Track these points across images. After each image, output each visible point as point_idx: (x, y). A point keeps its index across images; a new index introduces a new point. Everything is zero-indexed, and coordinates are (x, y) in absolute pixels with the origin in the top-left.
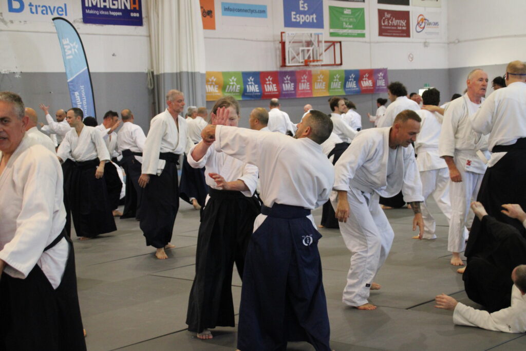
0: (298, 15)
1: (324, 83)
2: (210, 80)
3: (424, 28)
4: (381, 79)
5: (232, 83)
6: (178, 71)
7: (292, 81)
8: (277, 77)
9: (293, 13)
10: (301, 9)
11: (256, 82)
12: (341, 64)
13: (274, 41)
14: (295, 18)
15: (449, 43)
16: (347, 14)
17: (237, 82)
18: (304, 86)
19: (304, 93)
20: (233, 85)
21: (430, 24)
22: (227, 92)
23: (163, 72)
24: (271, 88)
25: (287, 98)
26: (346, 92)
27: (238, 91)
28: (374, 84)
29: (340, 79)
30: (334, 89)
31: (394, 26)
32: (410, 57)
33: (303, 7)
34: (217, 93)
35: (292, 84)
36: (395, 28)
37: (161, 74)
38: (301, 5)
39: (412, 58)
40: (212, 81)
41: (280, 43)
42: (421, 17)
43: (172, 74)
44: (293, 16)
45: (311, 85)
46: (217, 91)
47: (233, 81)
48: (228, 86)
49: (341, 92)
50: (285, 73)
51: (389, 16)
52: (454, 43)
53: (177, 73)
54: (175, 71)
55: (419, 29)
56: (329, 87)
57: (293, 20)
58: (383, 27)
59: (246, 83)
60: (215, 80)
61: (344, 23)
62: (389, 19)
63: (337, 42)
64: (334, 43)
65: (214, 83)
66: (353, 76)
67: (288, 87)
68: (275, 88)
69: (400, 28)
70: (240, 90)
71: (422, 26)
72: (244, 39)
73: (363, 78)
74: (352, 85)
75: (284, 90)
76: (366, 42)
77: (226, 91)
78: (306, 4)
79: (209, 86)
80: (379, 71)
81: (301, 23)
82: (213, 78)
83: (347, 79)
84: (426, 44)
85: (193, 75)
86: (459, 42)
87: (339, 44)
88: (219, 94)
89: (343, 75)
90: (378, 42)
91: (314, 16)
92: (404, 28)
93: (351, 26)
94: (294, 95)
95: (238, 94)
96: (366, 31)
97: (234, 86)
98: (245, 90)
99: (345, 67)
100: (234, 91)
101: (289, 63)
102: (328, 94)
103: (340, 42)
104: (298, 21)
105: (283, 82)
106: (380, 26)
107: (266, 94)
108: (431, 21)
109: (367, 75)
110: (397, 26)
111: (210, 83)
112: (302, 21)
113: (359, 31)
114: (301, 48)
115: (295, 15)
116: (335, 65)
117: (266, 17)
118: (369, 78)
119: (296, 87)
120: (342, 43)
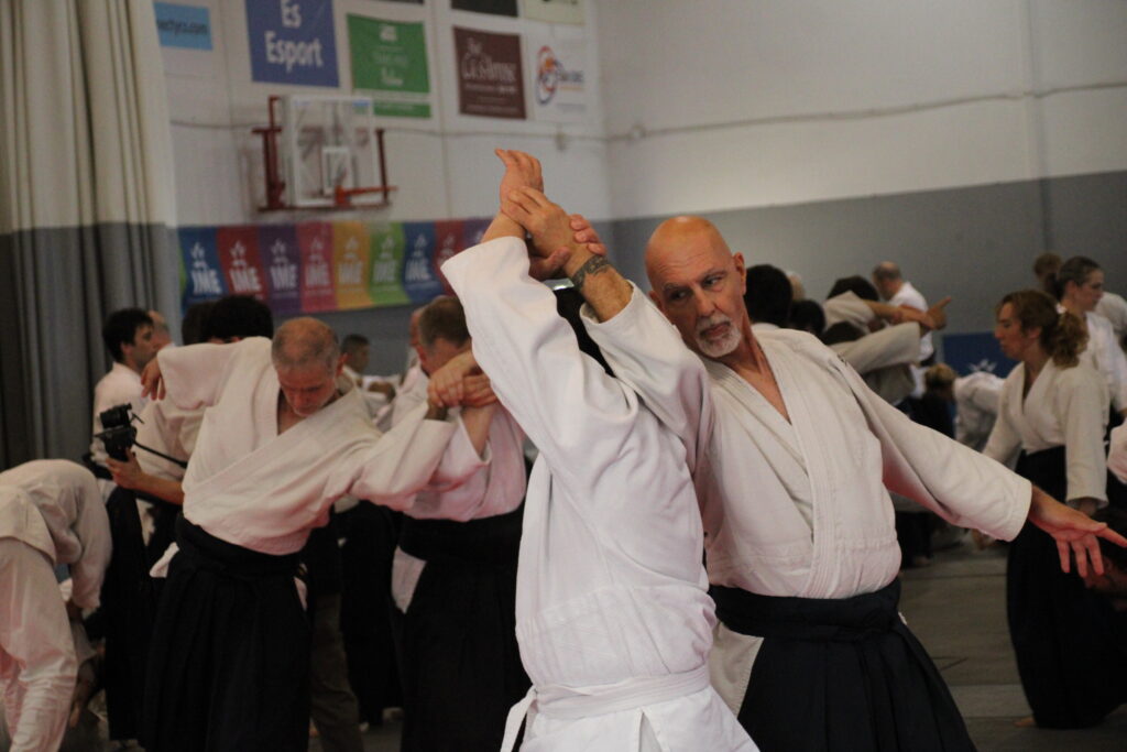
0: (280, 43)
1: (360, 264)
3: (552, 90)
6: (88, 221)
7: (290, 257)
8: (256, 241)
9: (270, 35)
10: (287, 23)
11: (209, 262)
12: (386, 203)
13: (233, 127)
14: (275, 53)
15: (611, 140)
16: (388, 43)
18: (316, 276)
19: (317, 296)
21: (564, 78)
23: (27, 225)
24: (246, 281)
26: (410, 293)
30: (381, 284)
31: (487, 82)
33: (290, 17)
35: (293, 268)
36: (490, 88)
37: (21, 233)
38: (286, 11)
41: (257, 131)
42: (545, 56)
43: (62, 232)
44: (270, 47)
45: (331, 272)
49: (397, 297)
50: (274, 233)
51: (475, 49)
52: (628, 138)
53: (81, 230)
54: (73, 222)
55: (544, 95)
56: (369, 279)
57: (272, 59)
58: (468, 86)
61: (384, 71)
62: (478, 59)
66: (421, 241)
67: (283, 277)
68: (255, 279)
69: (502, 89)
71: (550, 85)
73: (442, 248)
74: (418, 272)
76: (432, 133)
78: (296, 8)
81: (289, 68)
83: (407, 255)
84: (561, 142)
85: (145, 234)
86: (644, 134)
89: (401, 238)
90: (459, 135)
91: (316, 46)
92: (512, 90)
93: (399, 82)
96: (432, 99)
98: (190, 286)
99: (398, 212)
102: (368, 302)
103: (380, 133)
104: (282, 60)
105: (271, 260)
106: (462, 81)
108: (569, 66)
109: (450, 240)
110: (496, 83)
112: (291, 61)
113: (416, 98)
114: (325, 151)
115: (274, 41)
117: (208, 46)
119: (300, 279)
120: (387, 137)
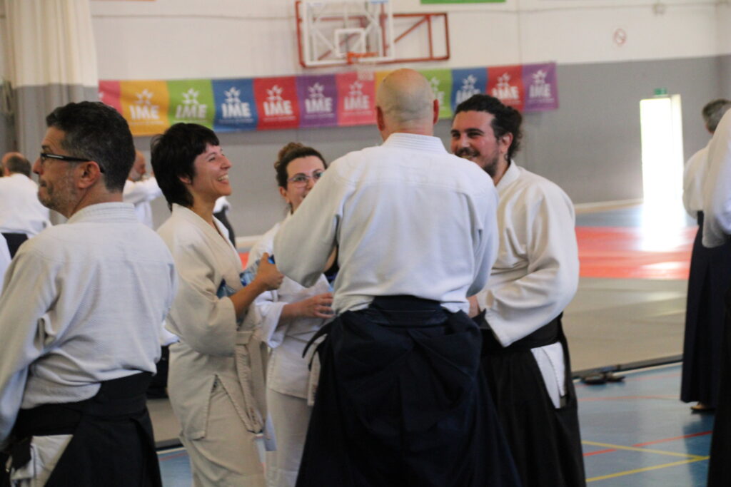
2: (140, 96)
4: (539, 85)
5: (188, 102)
6: (46, 83)
7: (326, 94)
8: (294, 87)
11: (243, 99)
12: (447, 58)
15: (718, 4)
17: (200, 99)
18: (355, 104)
19: (356, 115)
20: (190, 106)
22: (180, 118)
24: (278, 108)
25: (317, 126)
27: (204, 116)
28: (523, 94)
29: (441, 88)
32: (620, 38)
34: (156, 120)
39: (624, 40)
40: (144, 99)
46: (156, 117)
47: (191, 98)
48: (179, 108)
49: (444, 113)
50: (311, 80)
53: (44, 87)
54: (41, 82)
59: (220, 99)
60: (149, 96)
63: (437, 15)
64: (427, 17)
65: (148, 102)
66: (472, 79)
67: (318, 105)
68: (287, 108)
70: (207, 114)
72: (222, 17)
73: (497, 82)
75: (309, 111)
76: (507, 12)
79: (138, 109)
80: (533, 68)
82: (145, 92)
83: (457, 86)
84: (658, 9)
85: (70, 89)
87: (442, 19)
88: (161, 123)
89: (449, 79)
90: (536, 11)
94: (335, 120)
97: (194, 108)
98: (219, 114)
99: (457, 62)
100: (195, 116)
101: (312, 59)
103: (445, 15)
105: (307, 95)
107: (266, 120)
109: (506, 77)
111: (141, 102)
114: (339, 32)
116: (431, 59)
118: (511, 83)
119: (336, 106)
120: (450, 17)
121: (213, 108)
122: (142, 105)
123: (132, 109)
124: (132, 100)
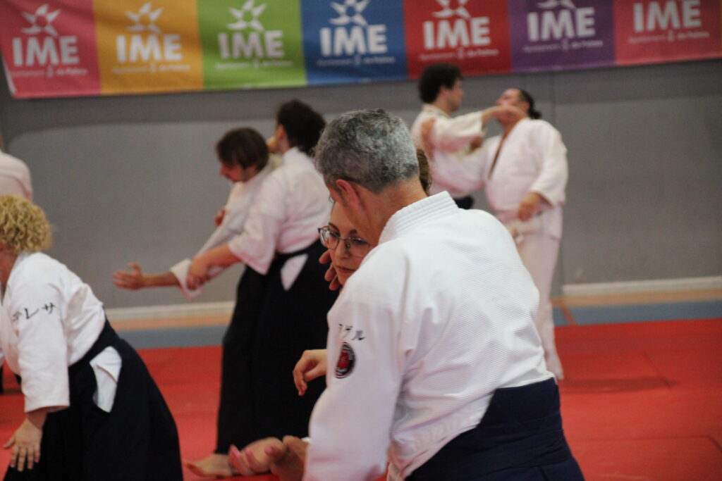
2: (134, 17)
5: (240, 25)
20: (246, 33)
22: (231, 59)
25: (557, 68)
27: (280, 54)
34: (175, 63)
40: (145, 21)
46: (178, 57)
47: (248, 17)
48: (223, 38)
59: (316, 18)
60: (154, 16)
65: (155, 28)
75: (533, 35)
77: (225, 54)
79: (136, 43)
82: (145, 9)
88: (185, 68)
94: (608, 52)
95: (288, 64)
97: (254, 38)
100: (260, 53)
111: (139, 28)
121: (297, 35)
122: (145, 34)
123: (121, 42)
124: (121, 24)
